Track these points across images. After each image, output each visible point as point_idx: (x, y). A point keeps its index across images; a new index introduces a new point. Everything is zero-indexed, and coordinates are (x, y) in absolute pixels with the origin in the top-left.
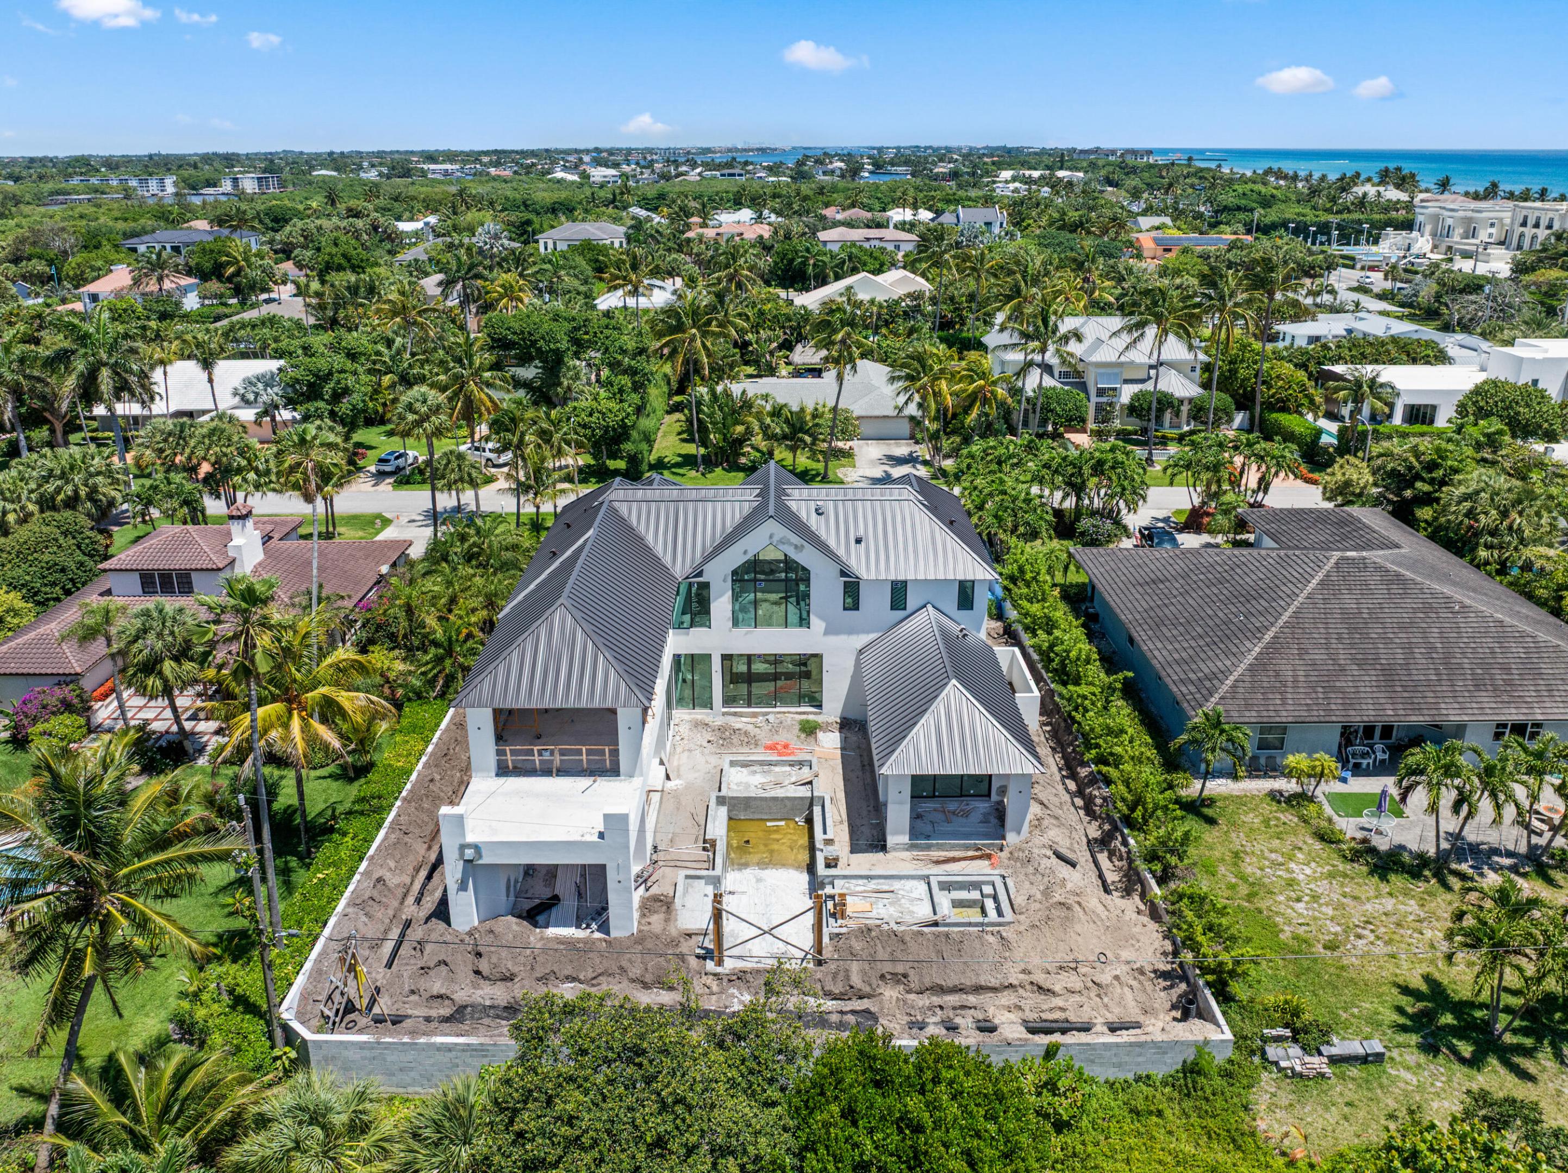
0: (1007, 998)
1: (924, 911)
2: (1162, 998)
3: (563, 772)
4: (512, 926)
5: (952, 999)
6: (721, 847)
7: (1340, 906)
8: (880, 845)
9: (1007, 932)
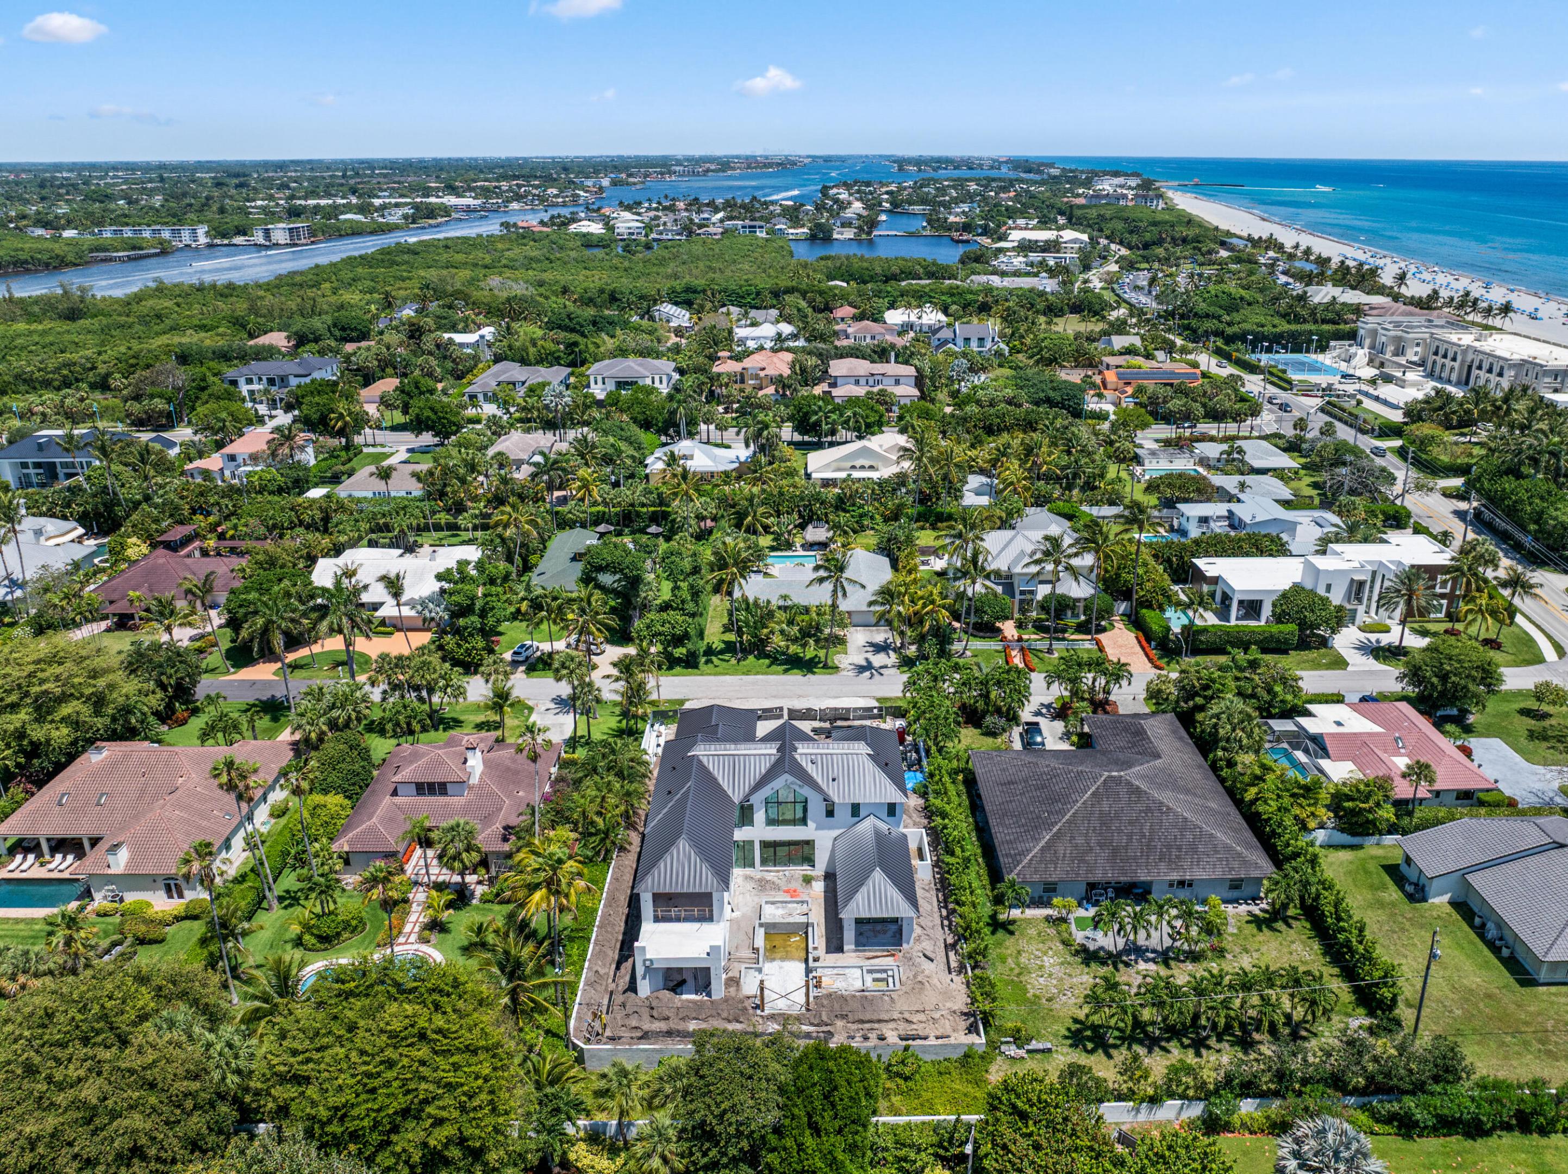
0: (892, 1025)
1: (858, 985)
2: (963, 1024)
3: (686, 920)
4: (667, 994)
5: (867, 1026)
6: (762, 951)
7: (1061, 980)
8: (840, 949)
9: (894, 995)
